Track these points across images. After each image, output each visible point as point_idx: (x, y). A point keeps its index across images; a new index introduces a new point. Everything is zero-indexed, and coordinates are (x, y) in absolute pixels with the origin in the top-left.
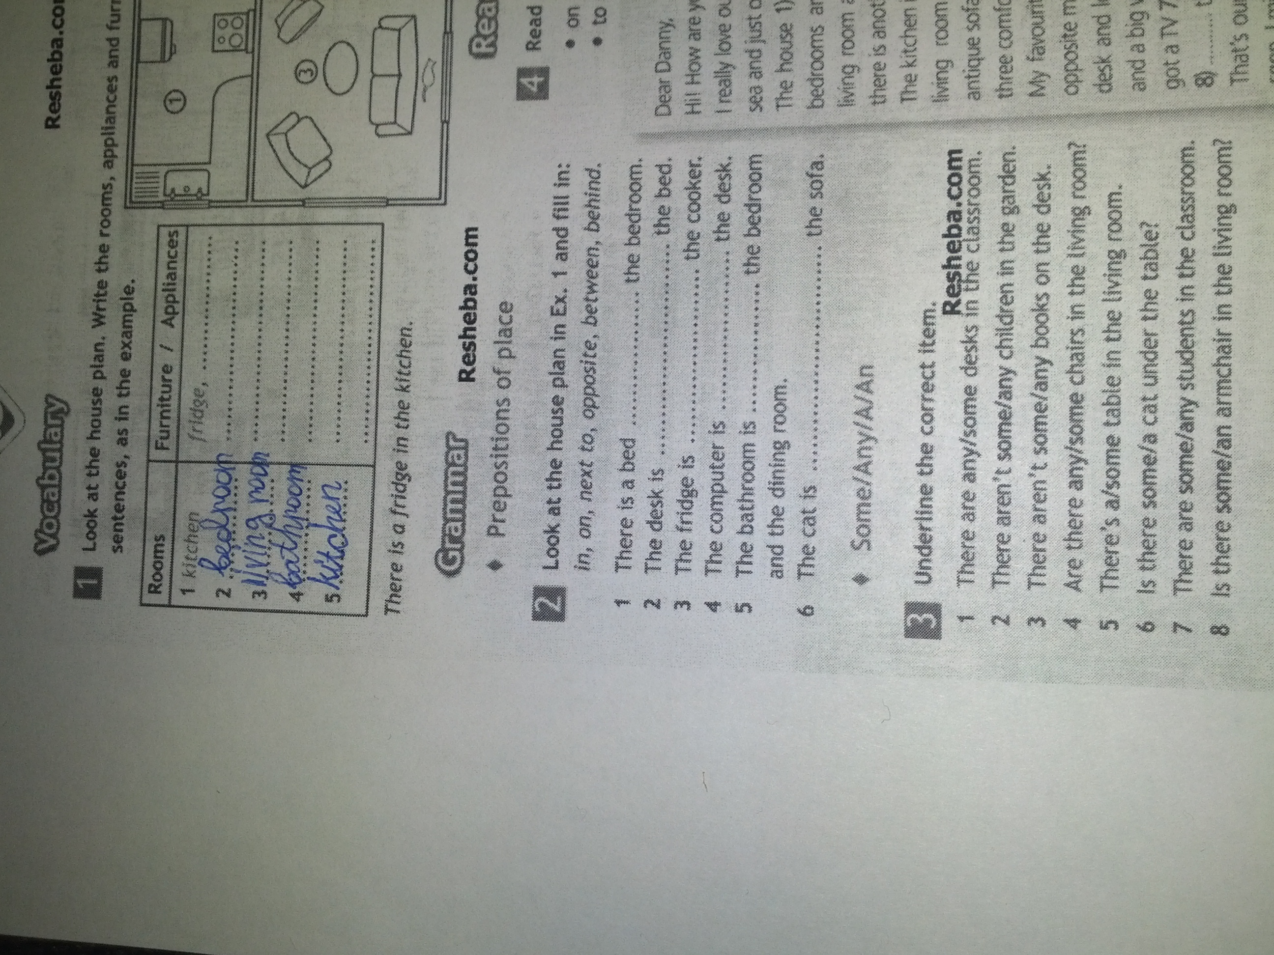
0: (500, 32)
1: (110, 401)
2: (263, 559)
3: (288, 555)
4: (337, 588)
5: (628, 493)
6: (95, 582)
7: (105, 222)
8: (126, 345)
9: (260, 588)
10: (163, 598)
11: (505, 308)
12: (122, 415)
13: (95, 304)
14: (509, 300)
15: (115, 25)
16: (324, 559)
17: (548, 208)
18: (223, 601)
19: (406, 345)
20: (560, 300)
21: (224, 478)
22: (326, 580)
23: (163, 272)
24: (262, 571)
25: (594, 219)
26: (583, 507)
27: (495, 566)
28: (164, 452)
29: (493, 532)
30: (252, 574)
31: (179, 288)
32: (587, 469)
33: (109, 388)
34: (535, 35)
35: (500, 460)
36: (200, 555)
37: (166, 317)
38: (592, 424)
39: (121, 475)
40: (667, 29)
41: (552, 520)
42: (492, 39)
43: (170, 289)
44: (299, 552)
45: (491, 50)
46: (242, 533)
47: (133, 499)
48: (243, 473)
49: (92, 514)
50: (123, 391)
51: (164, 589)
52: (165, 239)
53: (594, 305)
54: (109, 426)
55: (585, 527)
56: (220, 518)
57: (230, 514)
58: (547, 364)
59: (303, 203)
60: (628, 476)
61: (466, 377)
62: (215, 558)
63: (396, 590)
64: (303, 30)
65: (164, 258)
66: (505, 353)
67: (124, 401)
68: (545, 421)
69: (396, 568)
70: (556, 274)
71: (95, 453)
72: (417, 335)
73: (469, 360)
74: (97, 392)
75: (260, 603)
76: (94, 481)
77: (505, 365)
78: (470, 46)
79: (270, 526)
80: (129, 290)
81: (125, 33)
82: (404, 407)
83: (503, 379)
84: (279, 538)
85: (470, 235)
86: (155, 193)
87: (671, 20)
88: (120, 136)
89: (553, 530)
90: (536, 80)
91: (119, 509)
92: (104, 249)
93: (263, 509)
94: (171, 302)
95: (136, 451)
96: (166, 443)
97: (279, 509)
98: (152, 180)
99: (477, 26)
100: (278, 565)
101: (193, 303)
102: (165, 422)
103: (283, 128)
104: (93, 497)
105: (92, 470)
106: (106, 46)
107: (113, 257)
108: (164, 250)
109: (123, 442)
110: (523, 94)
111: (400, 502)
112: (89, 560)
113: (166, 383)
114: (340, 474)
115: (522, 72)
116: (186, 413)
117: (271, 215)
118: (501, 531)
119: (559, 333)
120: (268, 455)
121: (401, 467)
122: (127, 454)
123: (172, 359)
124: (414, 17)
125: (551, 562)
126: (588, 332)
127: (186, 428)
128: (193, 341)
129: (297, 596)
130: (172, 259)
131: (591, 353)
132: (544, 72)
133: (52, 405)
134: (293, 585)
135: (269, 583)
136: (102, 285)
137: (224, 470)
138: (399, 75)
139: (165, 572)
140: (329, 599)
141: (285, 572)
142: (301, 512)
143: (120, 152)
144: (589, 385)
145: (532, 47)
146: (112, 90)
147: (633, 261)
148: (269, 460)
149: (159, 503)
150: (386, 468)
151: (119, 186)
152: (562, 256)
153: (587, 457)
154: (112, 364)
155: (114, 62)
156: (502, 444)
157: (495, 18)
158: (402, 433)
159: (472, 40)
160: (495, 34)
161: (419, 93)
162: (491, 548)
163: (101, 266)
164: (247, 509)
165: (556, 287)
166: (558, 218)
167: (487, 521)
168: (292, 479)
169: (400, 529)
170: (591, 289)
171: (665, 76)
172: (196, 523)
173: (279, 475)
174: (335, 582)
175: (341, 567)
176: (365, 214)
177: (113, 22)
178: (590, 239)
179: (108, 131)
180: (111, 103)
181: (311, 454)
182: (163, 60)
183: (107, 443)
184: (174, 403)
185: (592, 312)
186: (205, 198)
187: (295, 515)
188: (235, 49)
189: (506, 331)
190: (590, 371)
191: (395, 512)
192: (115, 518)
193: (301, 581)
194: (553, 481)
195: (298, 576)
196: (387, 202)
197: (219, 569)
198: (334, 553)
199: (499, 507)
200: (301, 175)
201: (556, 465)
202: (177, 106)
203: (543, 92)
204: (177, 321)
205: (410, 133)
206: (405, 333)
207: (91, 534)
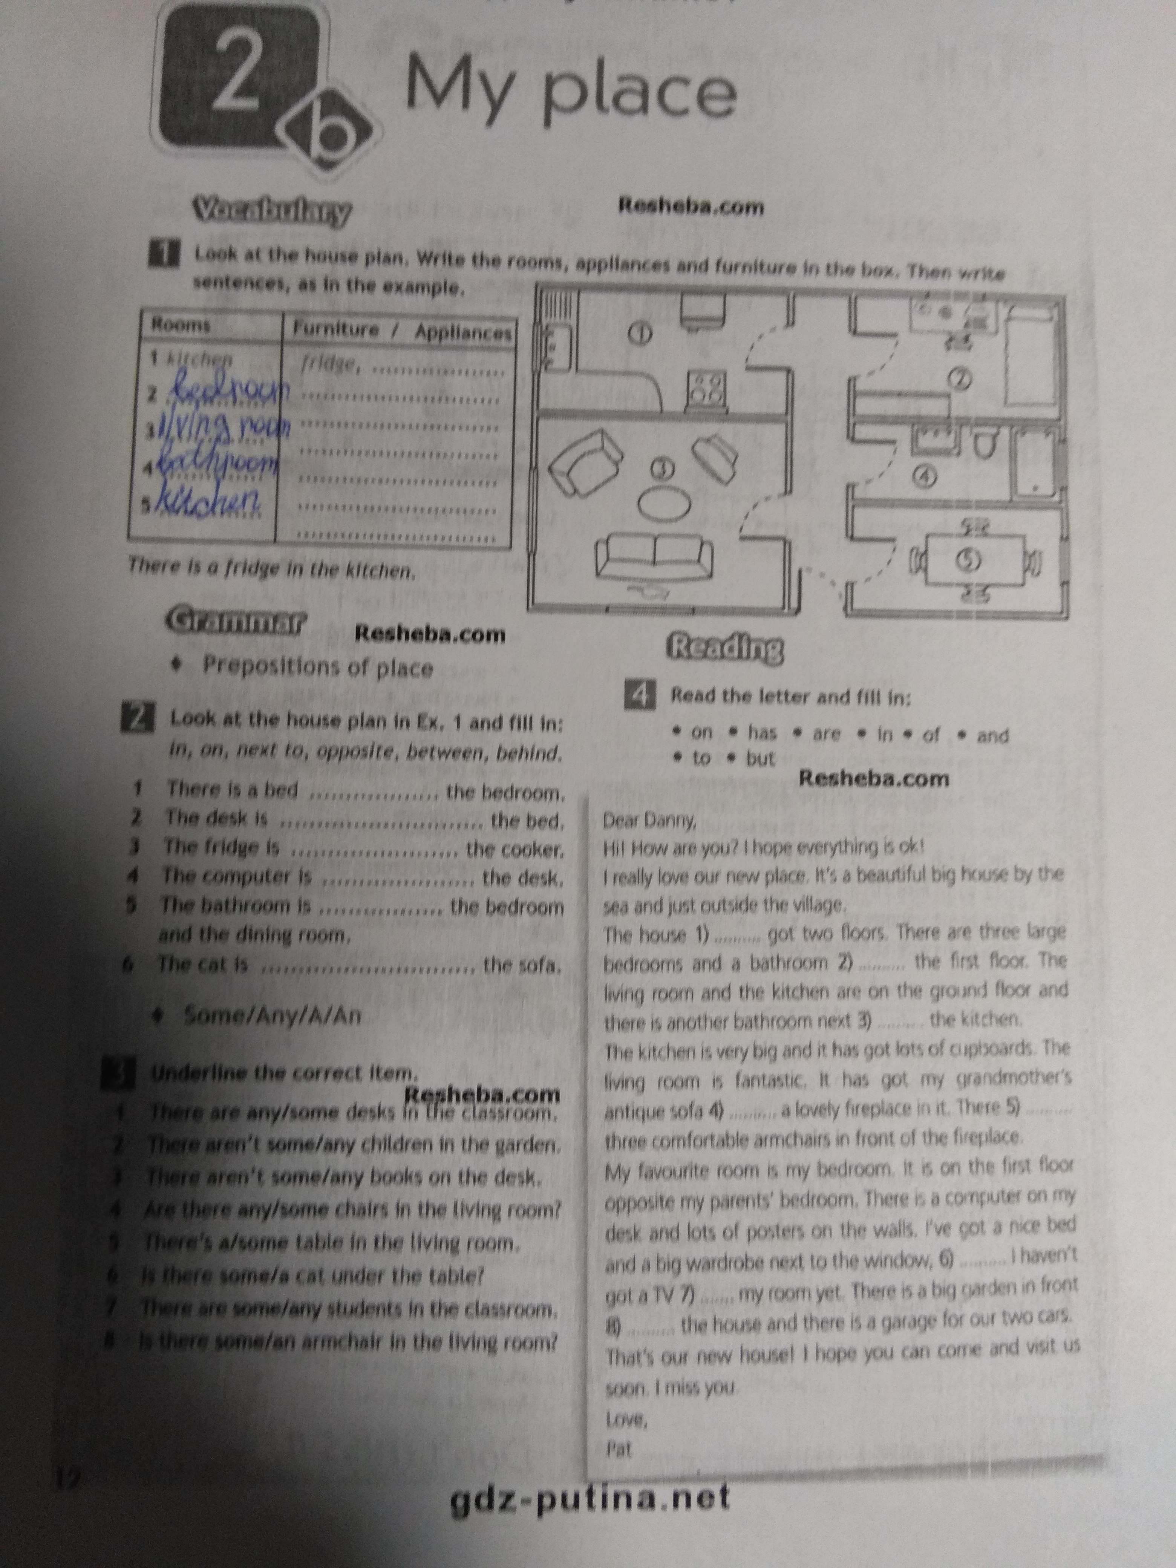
0: (692, 663)
1: (343, 272)
2: (185, 433)
3: (188, 460)
4: (157, 508)
5: (244, 791)
6: (165, 258)
7: (523, 263)
8: (399, 288)
9: (156, 430)
10: (148, 330)
11: (427, 670)
12: (330, 285)
13: (441, 253)
14: (435, 673)
15: (721, 268)
16: (186, 493)
17: (521, 710)
18: (144, 394)
19: (392, 573)
20: (433, 723)
21: (266, 391)
22: (164, 497)
23: (471, 326)
24: (174, 432)
25: (510, 755)
26: (231, 748)
27: (176, 664)
28: (292, 329)
29: (209, 662)
30: (171, 423)
31: (456, 342)
32: (269, 751)
33: (358, 270)
34: (687, 697)
35: (279, 666)
36: (190, 370)
37: (426, 329)
38: (313, 754)
39: (269, 285)
40: (686, 823)
41: (220, 718)
42: (685, 654)
43: (453, 332)
44: (192, 470)
45: (675, 653)
46: (211, 411)
47: (246, 297)
48: (270, 411)
49: (232, 254)
50: (353, 285)
51: (157, 333)
52: (504, 326)
53: (428, 756)
54: (319, 271)
55: (213, 750)
56: (227, 387)
57: (231, 398)
58: (371, 711)
59: (534, 469)
60: (261, 791)
61: (361, 632)
62: (188, 384)
63: (153, 567)
64: (705, 465)
65: (484, 326)
66: (383, 671)
67: (343, 286)
68: (317, 710)
69: (175, 567)
70: (458, 719)
71: (292, 257)
72: (401, 584)
73: (377, 635)
74: (353, 258)
75: (142, 430)
76: (264, 256)
77: (372, 671)
78: (679, 633)
79: (218, 439)
80: (454, 289)
81: (713, 278)
82: (333, 571)
83: (359, 668)
84: (205, 449)
85: (498, 636)
86: (550, 314)
87: (695, 826)
88: (609, 276)
89: (209, 719)
90: (644, 698)
91: (236, 284)
92: (496, 262)
93: (235, 430)
94: (440, 334)
95: (294, 300)
96: (301, 331)
97: (235, 449)
98: (563, 311)
99: (698, 638)
100: (179, 448)
101: (440, 358)
102: (322, 331)
103: (607, 445)
104: (249, 256)
105: (276, 254)
106: (700, 259)
107: (487, 272)
108: (492, 326)
109: (303, 286)
110: (631, 685)
111: (240, 570)
112: (186, 253)
113: (361, 331)
114: (268, 509)
115: (651, 686)
116: (330, 351)
117: (523, 436)
118: (210, 670)
119: (402, 723)
120: (288, 435)
121: (274, 570)
122: (292, 291)
123: (385, 335)
124: (711, 576)
125: (179, 717)
126: (401, 750)
127: (315, 352)
128: (400, 358)
129: (148, 468)
130: (484, 335)
131: (382, 753)
132: (651, 705)
133: (341, 210)
134: (160, 464)
135: (162, 440)
136: (460, 261)
137: (273, 392)
138: (654, 563)
139: (174, 333)
140: (145, 501)
141: (174, 455)
142: (230, 470)
143: (593, 277)
144: (350, 753)
145: (676, 694)
146: (656, 266)
147: (468, 794)
148: (283, 438)
149: (241, 325)
150: (273, 555)
151: (558, 276)
152: (475, 725)
153: (281, 751)
154: (380, 273)
155: (683, 267)
156: (295, 668)
157: (705, 656)
158: (307, 570)
159: (685, 634)
160: (690, 657)
161: (637, 584)
162: (193, 659)
163: (479, 260)
164: (235, 415)
165: (446, 719)
166: (512, 720)
167: (219, 654)
168: (264, 461)
169: (213, 569)
170: (443, 753)
171: (641, 822)
172: (221, 364)
173: (266, 448)
174: (162, 506)
175: (177, 512)
176: (521, 530)
177: (724, 267)
178: (491, 751)
179: (615, 263)
180: (642, 266)
181: (288, 481)
182: (682, 320)
183: (302, 269)
184: (340, 338)
185: (421, 754)
186: (543, 367)
187: (229, 466)
188: (689, 395)
189: (404, 671)
190: (364, 753)
191: (230, 563)
192: (227, 280)
193: (164, 474)
194: (257, 719)
195: (167, 469)
196: (532, 553)
197: (176, 389)
198: (190, 506)
199: (233, 666)
200: (562, 466)
201: (273, 721)
202: (636, 334)
203: (631, 704)
204: (421, 340)
205: (598, 574)
206: (406, 572)
207: (213, 255)
